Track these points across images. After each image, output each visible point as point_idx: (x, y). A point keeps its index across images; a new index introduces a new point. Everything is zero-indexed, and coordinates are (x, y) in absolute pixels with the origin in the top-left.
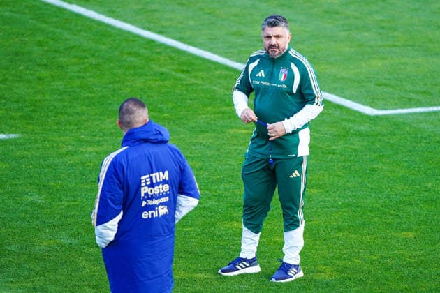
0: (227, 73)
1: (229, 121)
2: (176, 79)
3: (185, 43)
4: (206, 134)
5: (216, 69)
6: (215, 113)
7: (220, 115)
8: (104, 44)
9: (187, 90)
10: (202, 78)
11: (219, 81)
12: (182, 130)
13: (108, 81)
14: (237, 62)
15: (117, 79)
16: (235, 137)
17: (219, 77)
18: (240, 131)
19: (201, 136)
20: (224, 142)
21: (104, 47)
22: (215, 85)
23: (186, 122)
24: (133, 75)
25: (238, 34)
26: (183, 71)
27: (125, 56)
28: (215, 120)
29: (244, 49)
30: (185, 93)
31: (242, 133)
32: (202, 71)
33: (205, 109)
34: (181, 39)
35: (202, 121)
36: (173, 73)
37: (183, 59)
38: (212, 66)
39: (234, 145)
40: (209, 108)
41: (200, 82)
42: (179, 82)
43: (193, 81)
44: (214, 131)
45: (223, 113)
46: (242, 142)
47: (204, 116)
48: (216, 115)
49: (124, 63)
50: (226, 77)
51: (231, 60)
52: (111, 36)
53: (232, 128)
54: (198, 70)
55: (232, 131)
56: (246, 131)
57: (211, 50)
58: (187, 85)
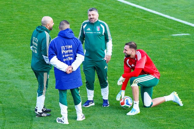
0: (161, 18)
1: (162, 36)
2: (143, 21)
3: (146, 8)
4: (153, 40)
5: (157, 17)
6: (156, 33)
7: (158, 33)
8: (117, 8)
9: (147, 25)
10: (152, 20)
11: (158, 21)
12: (145, 39)
13: (119, 22)
14: (165, 14)
15: (122, 21)
16: (164, 41)
17: (158, 20)
18: (165, 39)
19: (151, 41)
20: (159, 43)
21: (117, 10)
22: (157, 23)
23: (147, 36)
24: (128, 19)
25: (165, 4)
26: (145, 18)
27: (125, 13)
28: (157, 35)
29: (167, 10)
30: (146, 25)
31: (166, 40)
32: (152, 18)
33: (153, 31)
34: (145, 6)
35: (152, 35)
36: (142, 18)
37: (145, 13)
38: (156, 16)
39: (164, 44)
40: (155, 31)
41: (151, 21)
42: (144, 22)
43: (149, 21)
44: (156, 39)
45: (160, 33)
46: (166, 43)
47: (153, 34)
48: (157, 33)
49: (125, 15)
50: (161, 20)
51: (162, 13)
52: (120, 6)
53: (163, 38)
54: (151, 17)
55: (163, 39)
56: (168, 39)
57: (155, 10)
58: (147, 23)
